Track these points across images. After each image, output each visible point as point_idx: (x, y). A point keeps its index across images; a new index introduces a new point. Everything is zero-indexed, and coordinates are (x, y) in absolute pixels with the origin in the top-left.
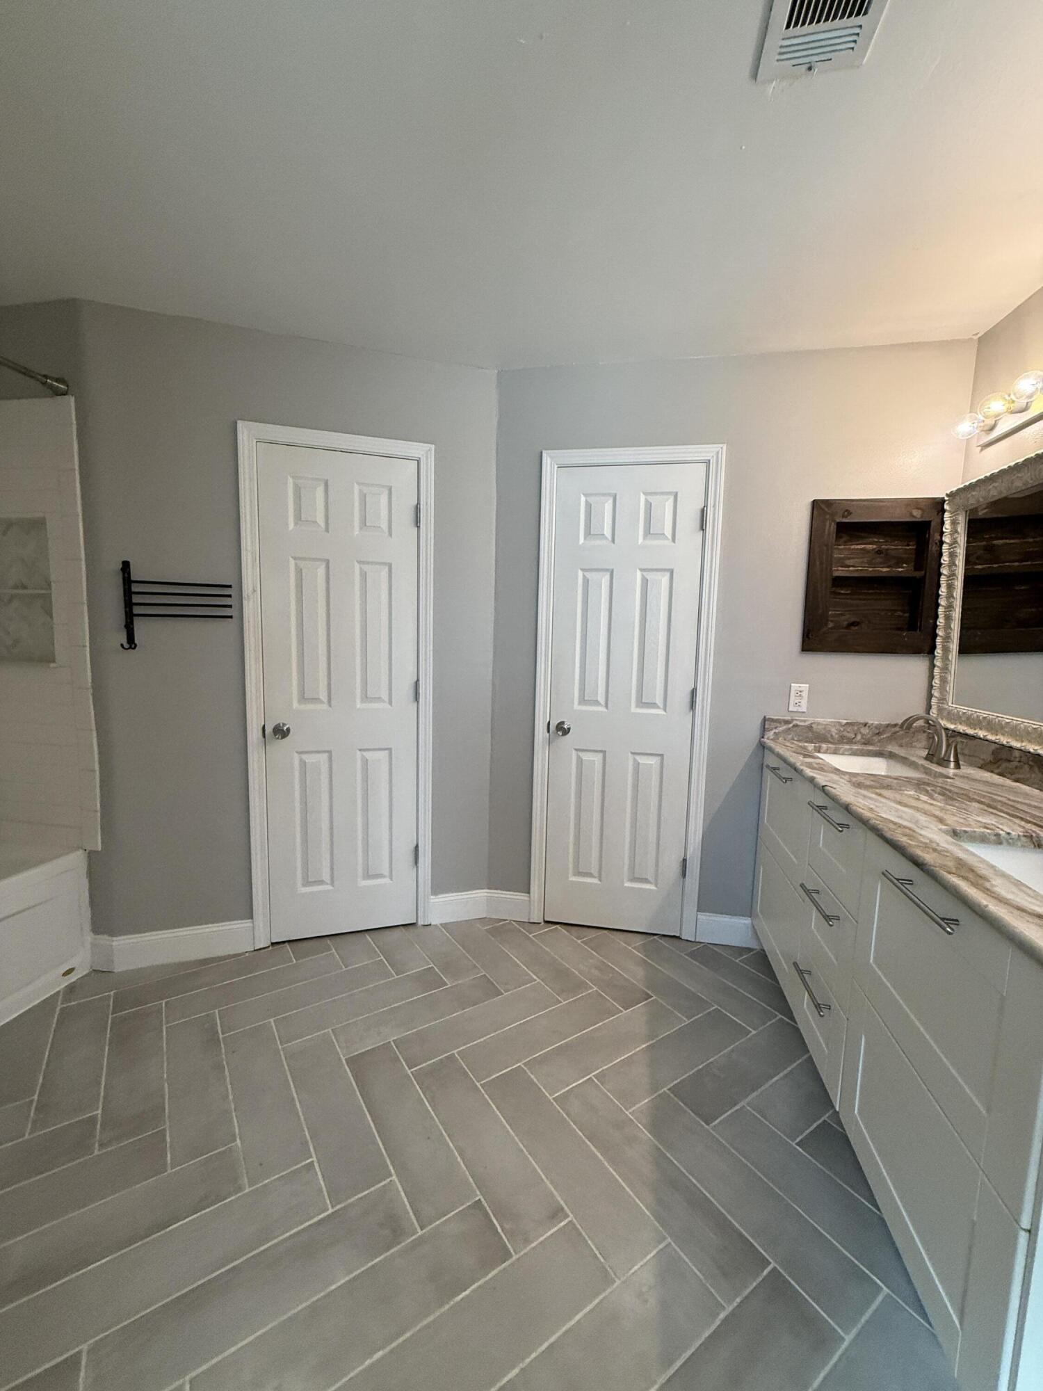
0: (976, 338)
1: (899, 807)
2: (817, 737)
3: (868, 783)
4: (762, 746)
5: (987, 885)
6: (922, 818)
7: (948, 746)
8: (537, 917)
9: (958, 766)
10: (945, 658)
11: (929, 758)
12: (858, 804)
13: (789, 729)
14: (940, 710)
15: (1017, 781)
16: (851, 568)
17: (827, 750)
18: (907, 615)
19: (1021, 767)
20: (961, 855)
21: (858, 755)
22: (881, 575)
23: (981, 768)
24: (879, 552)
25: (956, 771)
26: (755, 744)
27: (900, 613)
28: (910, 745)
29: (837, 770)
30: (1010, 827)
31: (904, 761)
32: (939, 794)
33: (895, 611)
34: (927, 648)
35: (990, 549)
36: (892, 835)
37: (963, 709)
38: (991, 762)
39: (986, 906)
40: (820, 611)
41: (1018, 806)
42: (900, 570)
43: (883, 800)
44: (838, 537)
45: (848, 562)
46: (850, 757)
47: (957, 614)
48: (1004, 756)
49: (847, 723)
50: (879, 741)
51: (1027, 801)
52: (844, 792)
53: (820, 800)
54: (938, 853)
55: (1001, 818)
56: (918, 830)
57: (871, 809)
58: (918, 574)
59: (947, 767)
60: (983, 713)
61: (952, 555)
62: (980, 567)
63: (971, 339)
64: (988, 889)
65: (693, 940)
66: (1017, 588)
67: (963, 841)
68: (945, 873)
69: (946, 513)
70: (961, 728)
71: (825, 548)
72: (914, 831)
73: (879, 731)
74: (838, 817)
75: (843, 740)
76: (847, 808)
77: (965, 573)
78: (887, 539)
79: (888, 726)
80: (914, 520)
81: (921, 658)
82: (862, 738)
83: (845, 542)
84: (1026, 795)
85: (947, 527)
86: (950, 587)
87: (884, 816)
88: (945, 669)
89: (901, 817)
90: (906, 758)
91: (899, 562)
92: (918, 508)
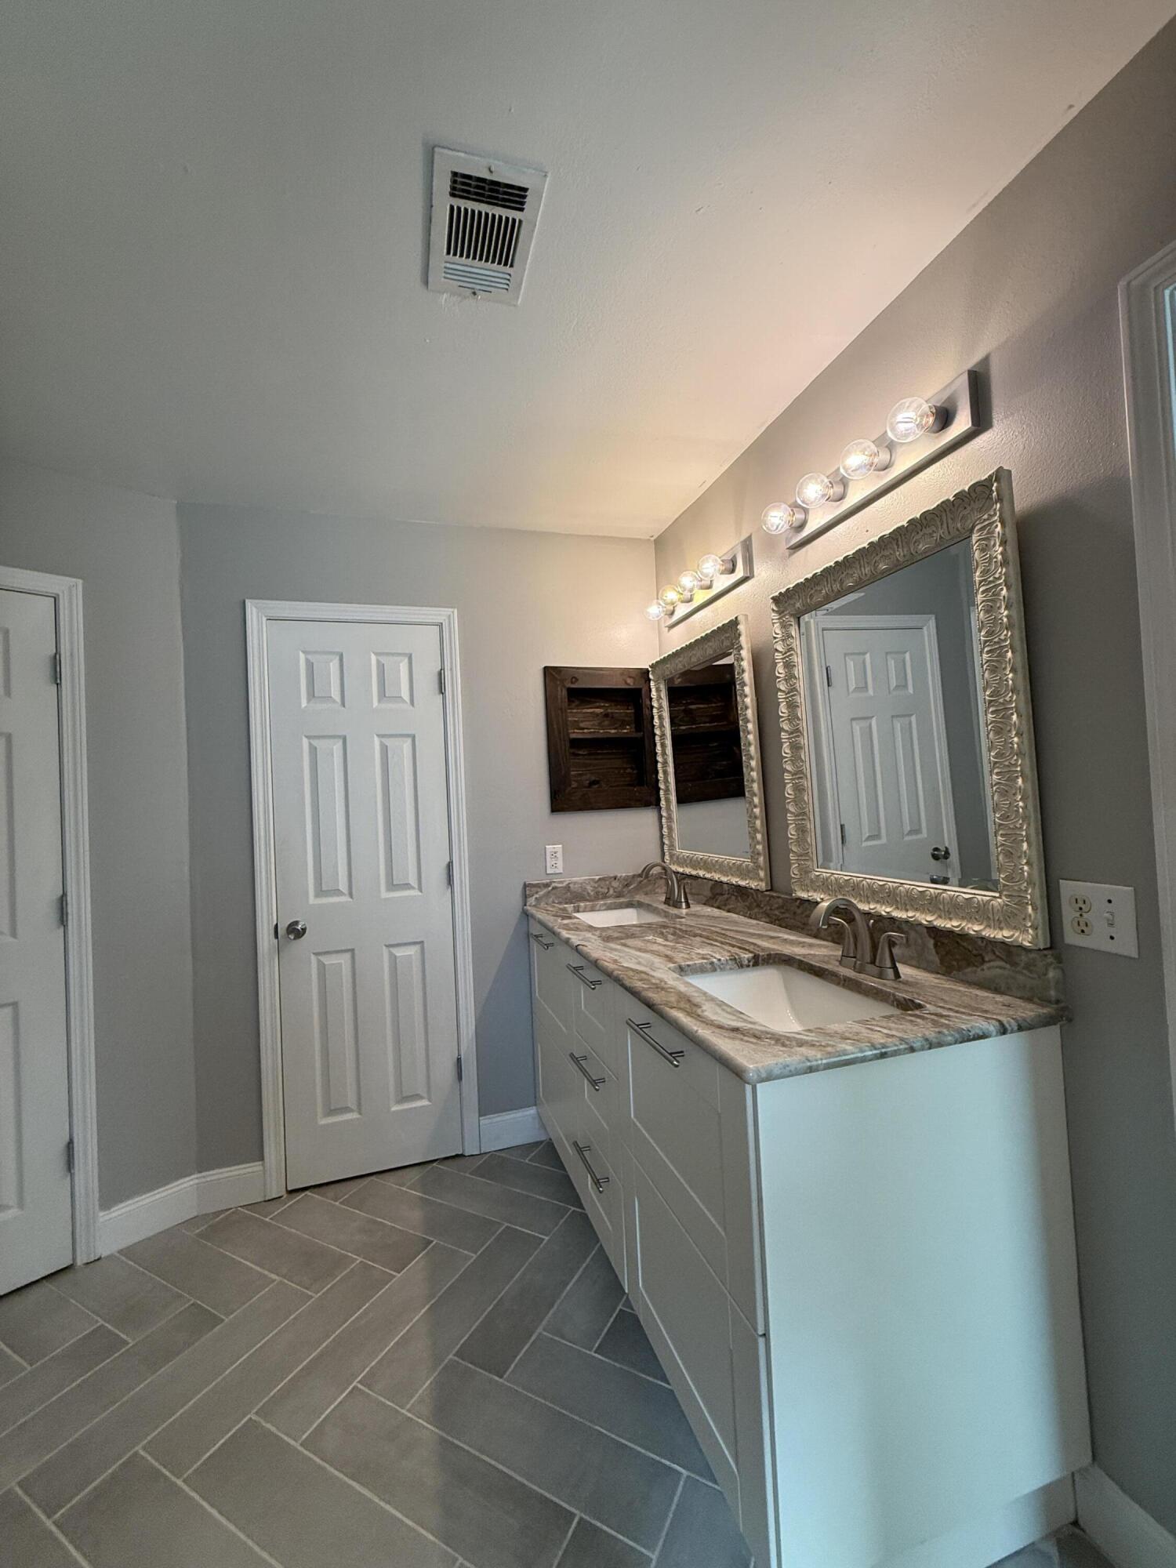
0: (652, 539)
1: (638, 953)
2: (576, 897)
3: (616, 935)
4: (526, 915)
5: (699, 1011)
6: (657, 960)
7: (679, 887)
8: (276, 1189)
9: (688, 906)
10: (668, 809)
11: (667, 902)
12: (604, 958)
13: (549, 892)
14: (671, 856)
15: (729, 911)
16: (586, 731)
17: (585, 908)
18: (635, 772)
19: (730, 898)
20: (682, 988)
21: (611, 909)
22: (609, 736)
23: (705, 904)
24: (606, 715)
25: (687, 910)
26: (518, 914)
27: (629, 771)
28: (653, 892)
29: (591, 927)
30: (720, 953)
31: (648, 908)
32: (672, 935)
33: (626, 769)
34: (653, 799)
35: (688, 712)
36: (630, 983)
37: (686, 853)
38: (710, 898)
39: (697, 1031)
40: (563, 772)
41: (728, 933)
42: (625, 731)
43: (626, 949)
44: (570, 701)
45: (582, 725)
46: (605, 912)
47: (671, 769)
48: (718, 891)
49: (600, 879)
50: (629, 892)
51: (734, 928)
52: (595, 948)
53: (576, 961)
54: (666, 991)
55: (715, 947)
56: (652, 973)
57: (615, 961)
58: (640, 735)
59: (680, 907)
60: (700, 855)
61: (661, 718)
62: (683, 728)
63: (649, 540)
64: (699, 1016)
65: (478, 1153)
66: (711, 745)
67: (688, 975)
68: (668, 1009)
69: (651, 682)
70: (688, 871)
71: (560, 712)
72: (648, 975)
73: (627, 882)
74: (591, 974)
75: (599, 896)
76: (595, 964)
77: (672, 733)
78: (613, 704)
79: (634, 876)
80: (627, 687)
81: (651, 810)
82: (615, 892)
83: (577, 706)
84: (736, 923)
85: (654, 694)
86: (663, 745)
87: (625, 965)
88: (670, 818)
89: (639, 963)
90: (649, 905)
91: (623, 724)
92: (630, 677)
